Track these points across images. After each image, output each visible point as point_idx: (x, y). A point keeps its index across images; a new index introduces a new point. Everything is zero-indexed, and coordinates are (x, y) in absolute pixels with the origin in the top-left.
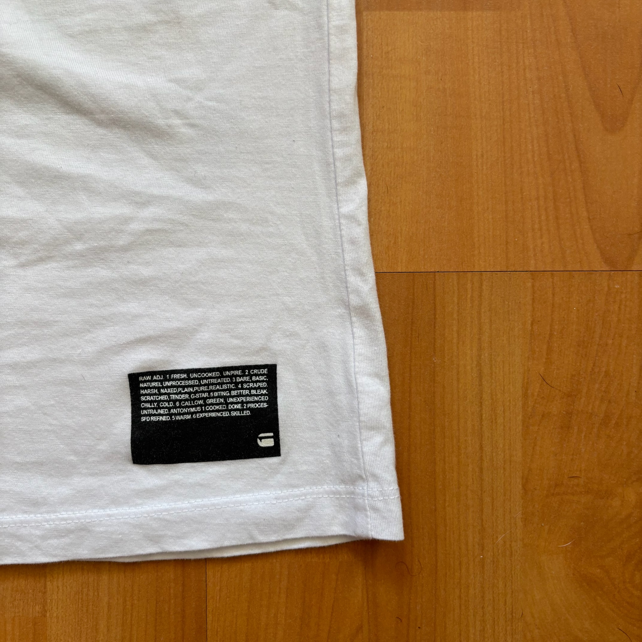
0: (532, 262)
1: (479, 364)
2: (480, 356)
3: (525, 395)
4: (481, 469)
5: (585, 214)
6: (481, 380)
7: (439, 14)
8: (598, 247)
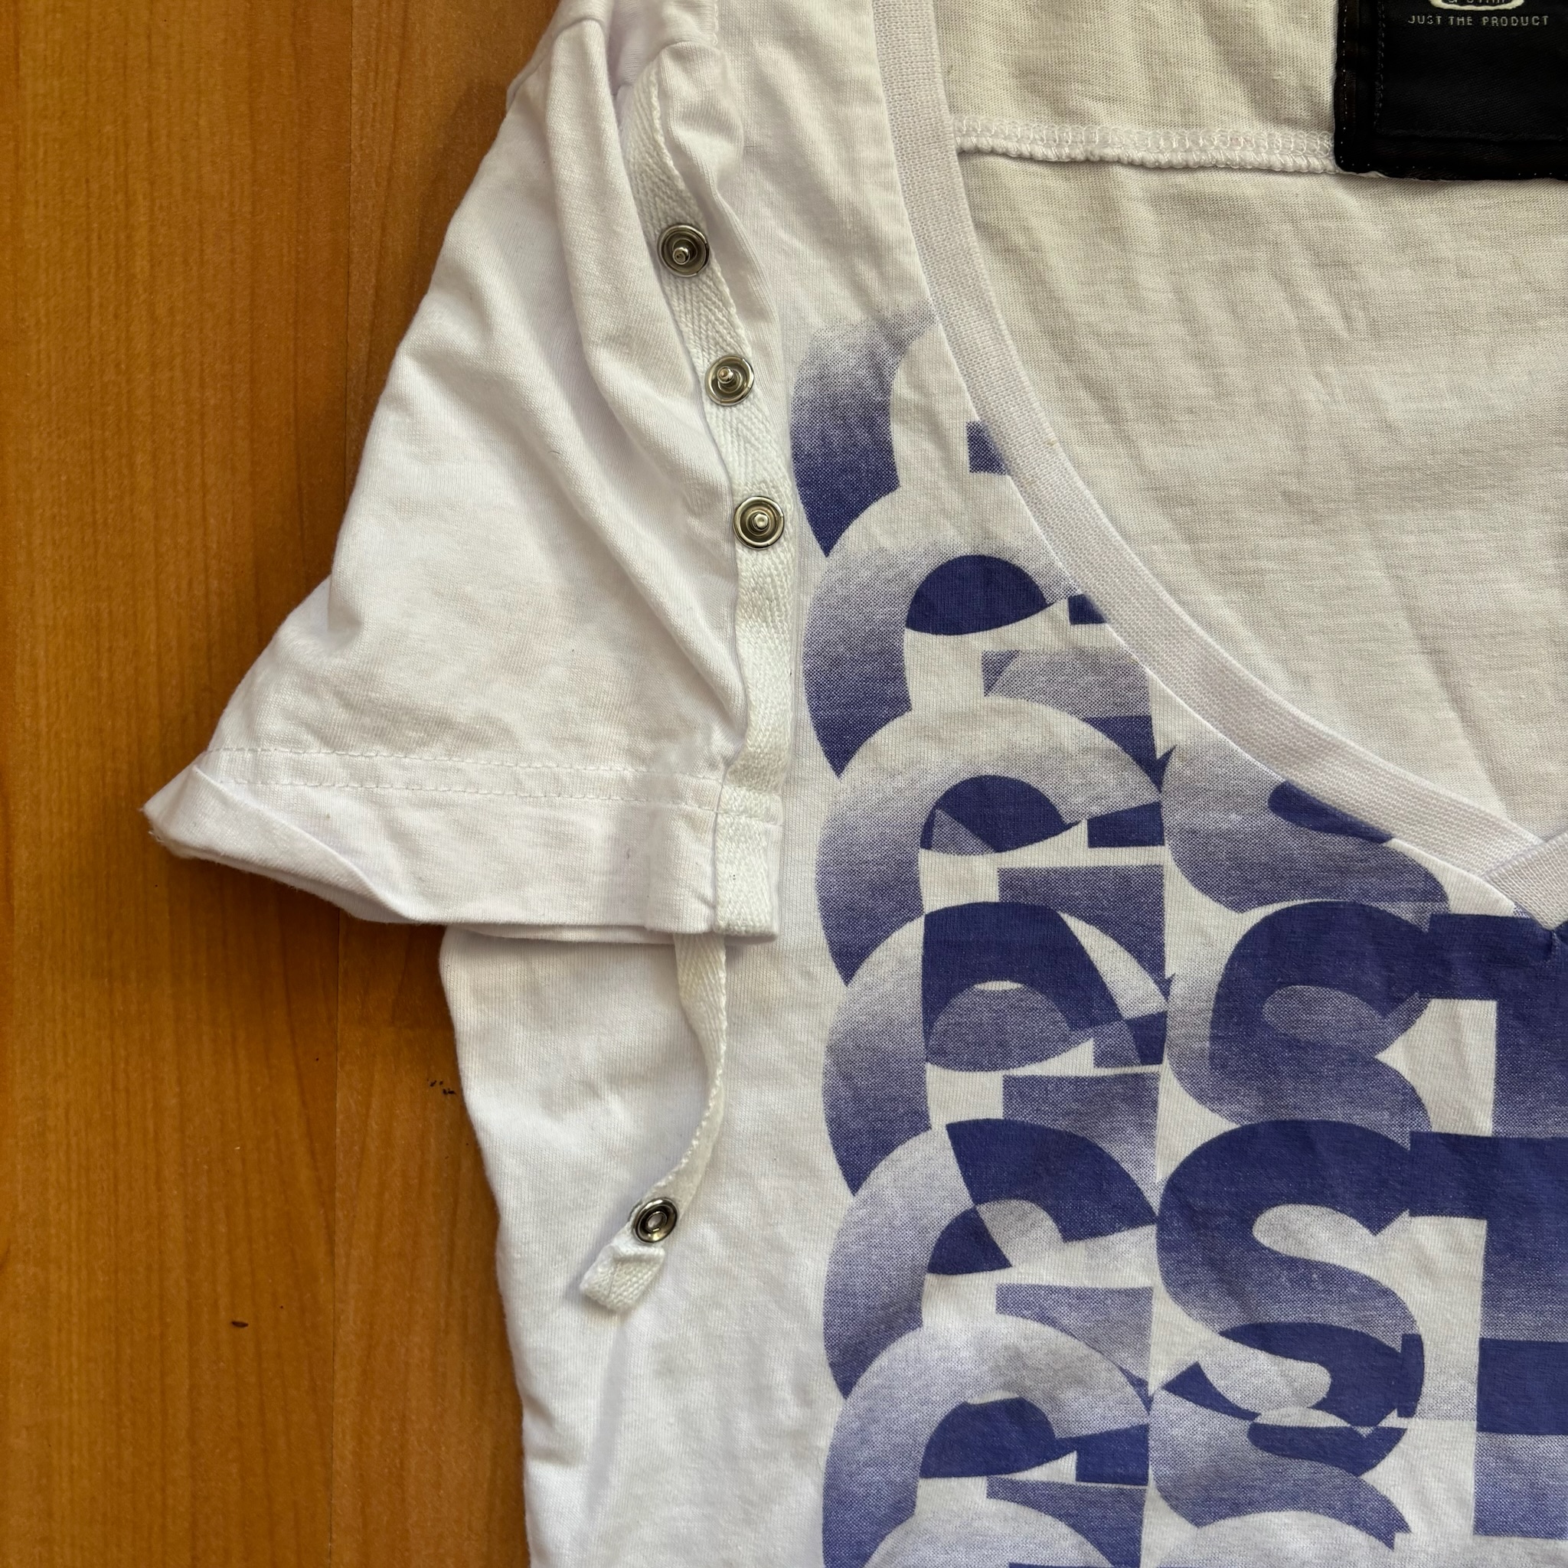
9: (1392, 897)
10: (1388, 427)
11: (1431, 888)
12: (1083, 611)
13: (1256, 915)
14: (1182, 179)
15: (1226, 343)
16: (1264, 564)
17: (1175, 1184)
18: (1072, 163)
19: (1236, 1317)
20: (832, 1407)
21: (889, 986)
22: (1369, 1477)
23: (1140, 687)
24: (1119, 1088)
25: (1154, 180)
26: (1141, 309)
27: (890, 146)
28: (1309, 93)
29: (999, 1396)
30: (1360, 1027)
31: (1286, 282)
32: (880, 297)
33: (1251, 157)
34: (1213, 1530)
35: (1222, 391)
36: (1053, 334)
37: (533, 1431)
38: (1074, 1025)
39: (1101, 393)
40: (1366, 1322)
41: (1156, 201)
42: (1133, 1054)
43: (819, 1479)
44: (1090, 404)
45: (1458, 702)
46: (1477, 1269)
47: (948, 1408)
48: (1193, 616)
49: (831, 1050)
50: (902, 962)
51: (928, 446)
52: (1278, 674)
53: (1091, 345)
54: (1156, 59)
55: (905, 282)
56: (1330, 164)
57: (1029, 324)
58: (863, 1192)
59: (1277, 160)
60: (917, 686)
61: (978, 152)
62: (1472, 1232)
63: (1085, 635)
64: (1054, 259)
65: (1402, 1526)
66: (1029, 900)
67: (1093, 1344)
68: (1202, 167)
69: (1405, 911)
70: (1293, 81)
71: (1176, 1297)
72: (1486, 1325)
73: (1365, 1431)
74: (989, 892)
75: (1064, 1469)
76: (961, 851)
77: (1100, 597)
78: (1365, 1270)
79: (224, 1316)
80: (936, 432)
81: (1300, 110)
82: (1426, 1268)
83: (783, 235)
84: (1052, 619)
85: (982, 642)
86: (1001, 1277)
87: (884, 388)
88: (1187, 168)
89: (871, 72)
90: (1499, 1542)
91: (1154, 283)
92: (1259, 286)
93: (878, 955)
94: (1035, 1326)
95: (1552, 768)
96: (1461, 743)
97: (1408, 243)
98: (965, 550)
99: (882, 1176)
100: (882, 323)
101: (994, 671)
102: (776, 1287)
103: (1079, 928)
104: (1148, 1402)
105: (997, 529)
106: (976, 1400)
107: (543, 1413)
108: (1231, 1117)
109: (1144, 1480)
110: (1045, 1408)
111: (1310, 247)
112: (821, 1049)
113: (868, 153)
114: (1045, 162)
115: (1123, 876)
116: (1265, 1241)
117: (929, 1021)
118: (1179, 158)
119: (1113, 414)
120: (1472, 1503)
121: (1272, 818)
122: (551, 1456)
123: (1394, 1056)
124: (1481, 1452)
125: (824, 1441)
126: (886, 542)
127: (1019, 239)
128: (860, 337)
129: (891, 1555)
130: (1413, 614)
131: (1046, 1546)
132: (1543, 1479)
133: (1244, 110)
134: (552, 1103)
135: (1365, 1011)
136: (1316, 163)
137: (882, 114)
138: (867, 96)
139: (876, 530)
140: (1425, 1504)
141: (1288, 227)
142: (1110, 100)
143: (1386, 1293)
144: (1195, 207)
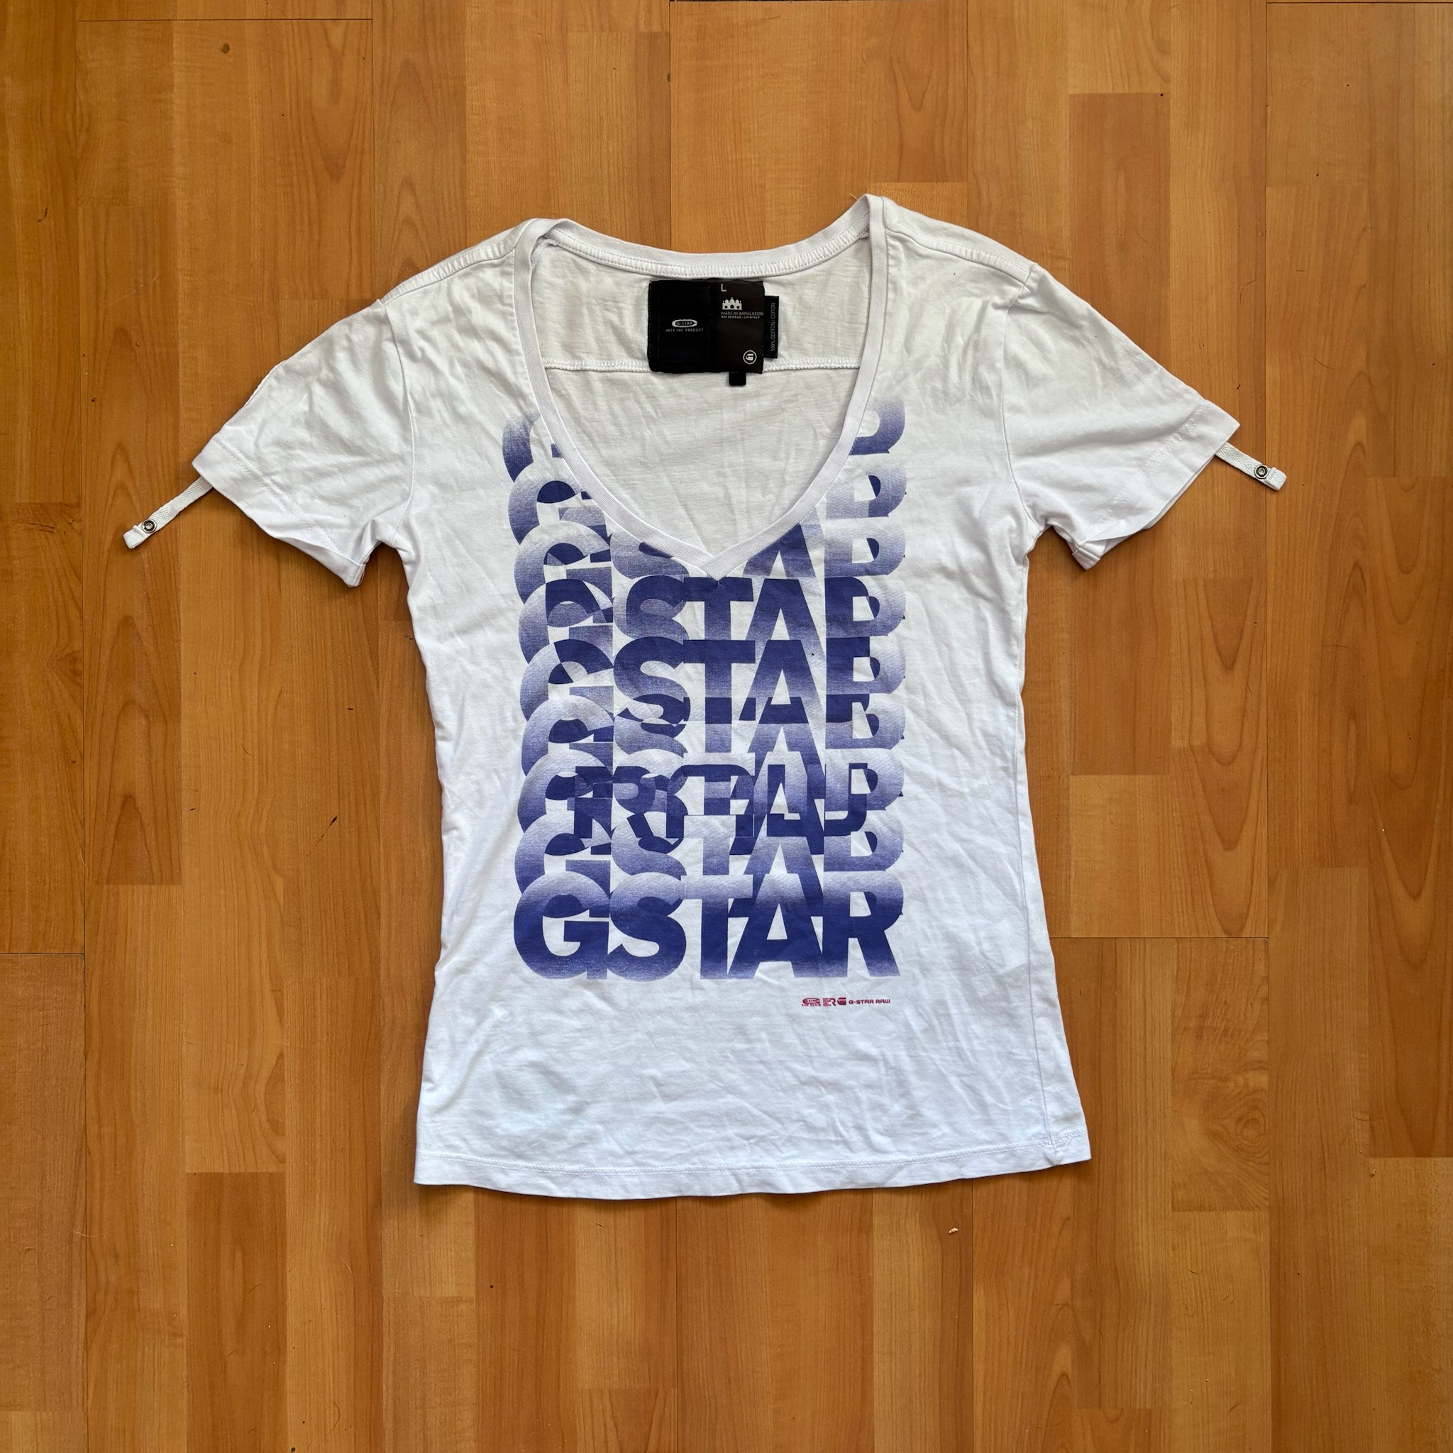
0: (1177, 932)
1: (1144, 996)
2: (1144, 991)
3: (1173, 1016)
4: (1145, 1062)
5: (1211, 902)
6: (1145, 1007)
7: (1118, 777)
8: (1220, 923)
9: (674, 574)
10: (667, 443)
11: (685, 571)
12: (585, 496)
13: (637, 580)
14: (608, 374)
15: (623, 420)
16: (636, 482)
17: (618, 657)
18: (578, 371)
19: (637, 695)
20: (524, 724)
21: (536, 604)
22: (676, 738)
23: (602, 516)
24: (601, 630)
25: (600, 374)
26: (599, 411)
27: (526, 367)
28: (641, 351)
29: (571, 719)
30: (667, 610)
31: (639, 403)
32: (526, 409)
33: (626, 368)
34: (633, 755)
35: (622, 434)
36: (575, 419)
37: (438, 733)
38: (588, 613)
39: (589, 436)
40: (673, 694)
41: (602, 381)
42: (604, 619)
43: (521, 745)
44: (586, 438)
45: (692, 519)
46: (704, 678)
47: (556, 721)
48: (617, 497)
49: (520, 622)
50: (540, 597)
51: (542, 452)
52: (641, 513)
53: (584, 421)
54: (599, 341)
55: (532, 405)
56: (649, 369)
57: (567, 415)
58: (531, 663)
59: (634, 369)
60: (541, 518)
61: (551, 368)
62: (701, 667)
63: (586, 502)
64: (574, 398)
65: (685, 751)
66: (575, 578)
67: (597, 702)
68: (613, 371)
69: (677, 577)
70: (636, 347)
71: (620, 689)
72: (707, 694)
73: (675, 725)
74: (564, 576)
75: (590, 739)
76: (555, 565)
77: (590, 492)
78: (672, 679)
79: (347, 707)
80: (543, 447)
81: (639, 355)
82: (689, 678)
83: (499, 393)
84: (577, 498)
85: (558, 505)
86: (571, 685)
87: (528, 435)
88: (609, 371)
89: (520, 347)
90: (712, 754)
91: (602, 404)
92: (631, 404)
93: (533, 595)
94: (580, 697)
95: (718, 536)
96: (694, 531)
97: (672, 391)
98: (553, 480)
99: (536, 658)
100: (527, 417)
101: (562, 513)
102: (507, 690)
103: (588, 585)
104: (614, 719)
105: (560, 473)
106: (564, 719)
107: (441, 727)
108: (633, 637)
109: (612, 740)
110: (584, 722)
111: (645, 393)
112: (518, 622)
113: (519, 369)
114: (570, 370)
115: (600, 570)
116: (644, 672)
117: (548, 614)
118: (607, 369)
119: (592, 441)
120: (704, 743)
121: (640, 552)
122: (444, 739)
123: (678, 619)
124: (707, 730)
125: (522, 733)
126: (530, 478)
127: (564, 392)
128: (521, 421)
129: (541, 765)
130: (678, 494)
131: (586, 761)
132: (724, 736)
133: (625, 355)
134: (440, 639)
135: (667, 605)
136: (645, 370)
137: (523, 358)
138: (518, 354)
139: (527, 474)
140: (692, 745)
141: (638, 387)
142: (587, 353)
143: (678, 685)
144: (612, 382)
